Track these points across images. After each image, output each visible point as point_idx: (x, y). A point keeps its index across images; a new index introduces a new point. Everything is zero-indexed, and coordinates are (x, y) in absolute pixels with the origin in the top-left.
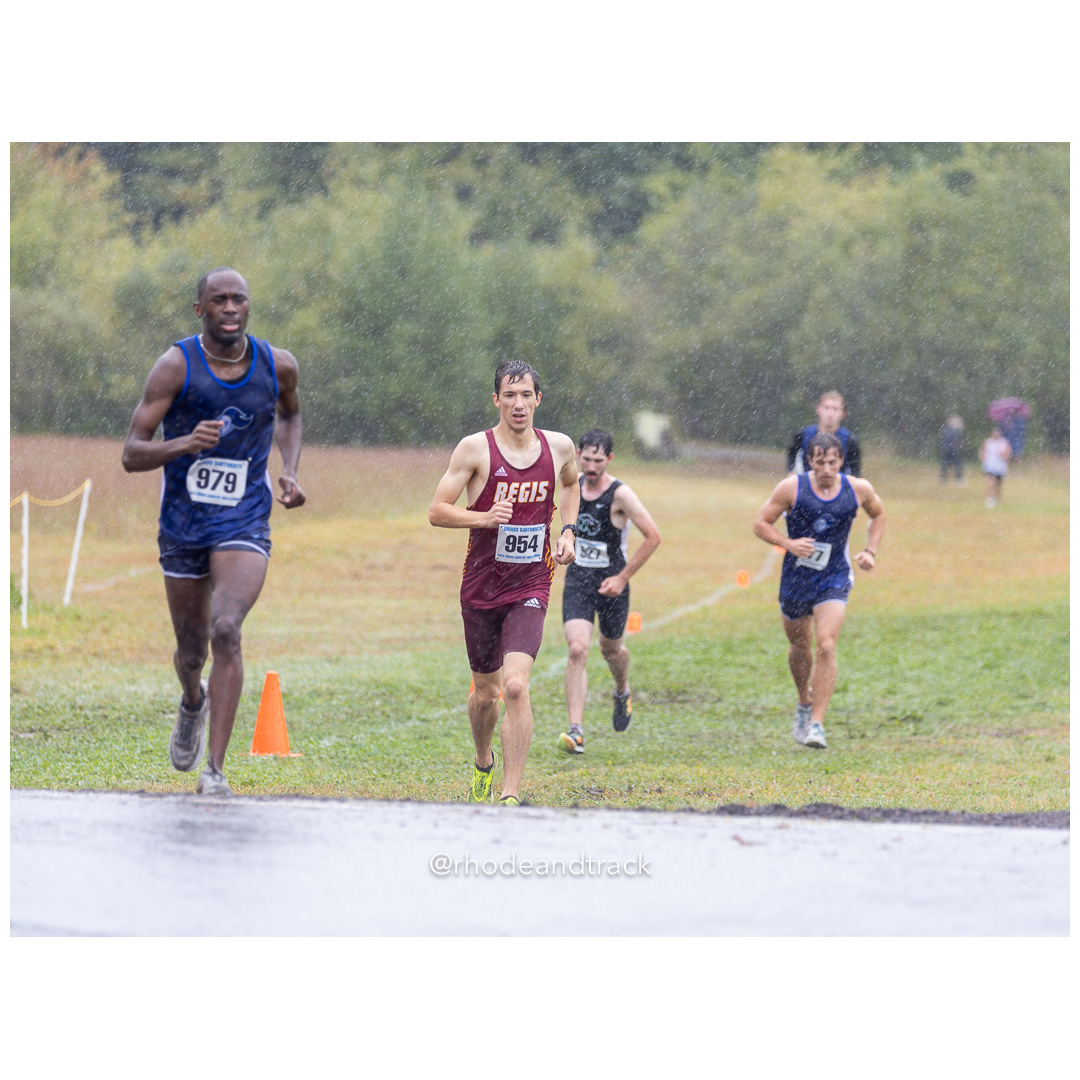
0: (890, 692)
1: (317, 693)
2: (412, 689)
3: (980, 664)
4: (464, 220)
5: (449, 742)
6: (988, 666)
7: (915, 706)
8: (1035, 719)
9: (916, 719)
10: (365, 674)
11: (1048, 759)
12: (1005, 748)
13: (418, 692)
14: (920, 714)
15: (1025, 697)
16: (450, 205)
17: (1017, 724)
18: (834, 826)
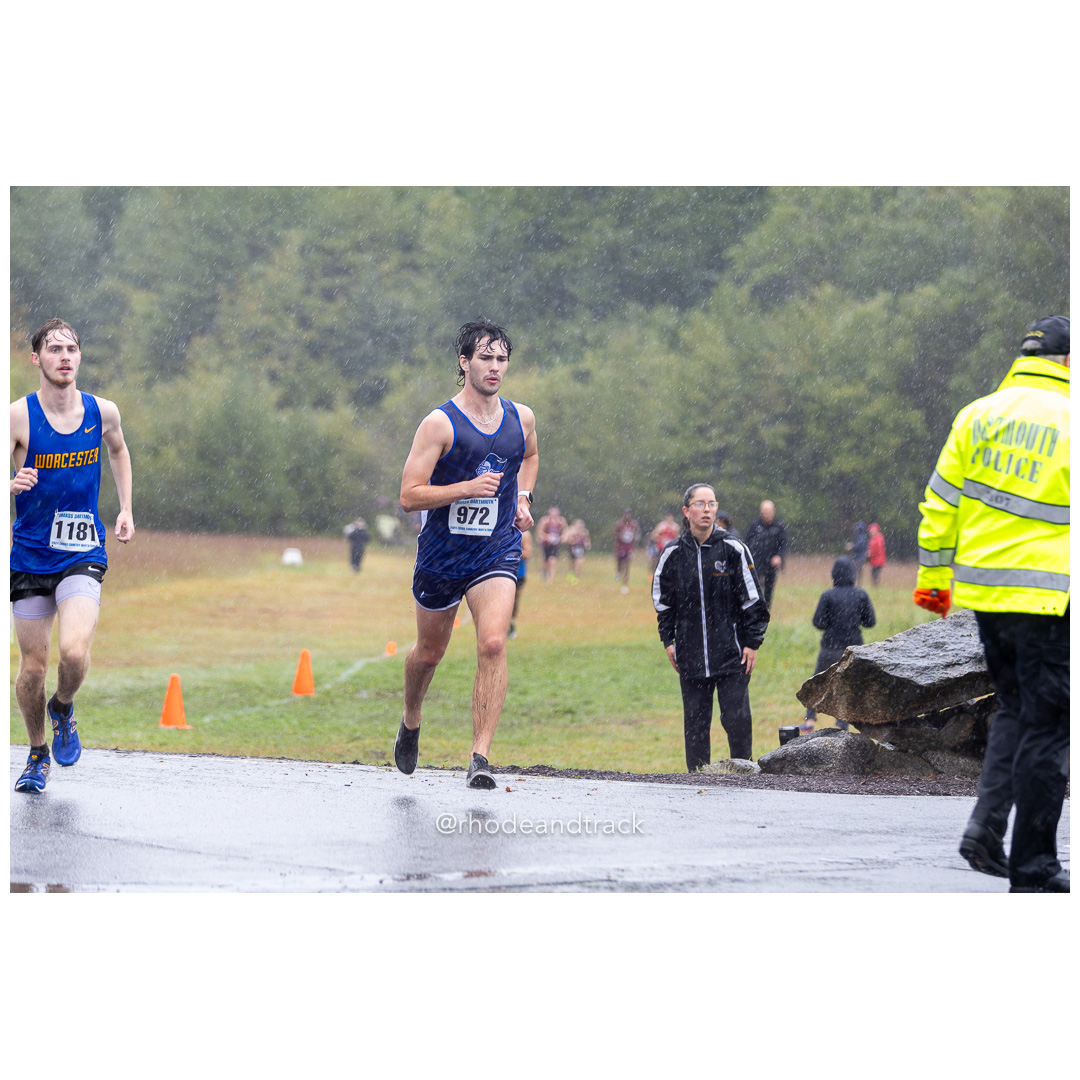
0: (554, 695)
1: (197, 688)
2: (257, 687)
3: (609, 678)
4: (274, 394)
5: (283, 721)
6: (614, 680)
7: (570, 703)
8: (646, 714)
9: (570, 712)
10: (226, 676)
11: (657, 739)
12: (628, 732)
13: (261, 690)
14: (574, 709)
15: (637, 699)
16: (265, 384)
17: (635, 716)
18: (552, 780)
